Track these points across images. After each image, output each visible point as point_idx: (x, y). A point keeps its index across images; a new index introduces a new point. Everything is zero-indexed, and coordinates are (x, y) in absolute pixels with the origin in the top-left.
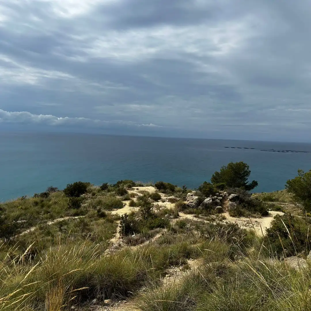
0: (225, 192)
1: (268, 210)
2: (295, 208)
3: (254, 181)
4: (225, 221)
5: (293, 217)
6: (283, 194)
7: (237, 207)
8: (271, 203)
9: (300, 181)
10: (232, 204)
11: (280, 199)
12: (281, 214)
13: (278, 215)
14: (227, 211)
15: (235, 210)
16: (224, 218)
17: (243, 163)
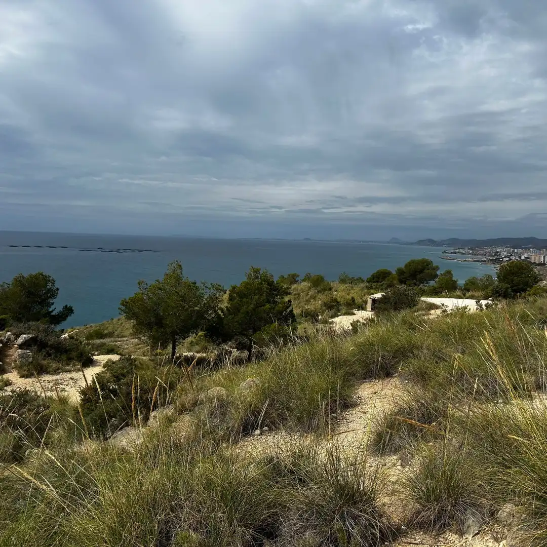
0: (8, 333)
1: (93, 355)
2: (139, 345)
3: (66, 306)
4: (9, 389)
5: (135, 360)
6: (122, 323)
7: (33, 358)
8: (98, 341)
9: (142, 299)
10: (25, 353)
11: (116, 333)
12: (115, 357)
13: (110, 360)
14: (13, 368)
15: (29, 365)
16: (8, 383)
17: (44, 274)
